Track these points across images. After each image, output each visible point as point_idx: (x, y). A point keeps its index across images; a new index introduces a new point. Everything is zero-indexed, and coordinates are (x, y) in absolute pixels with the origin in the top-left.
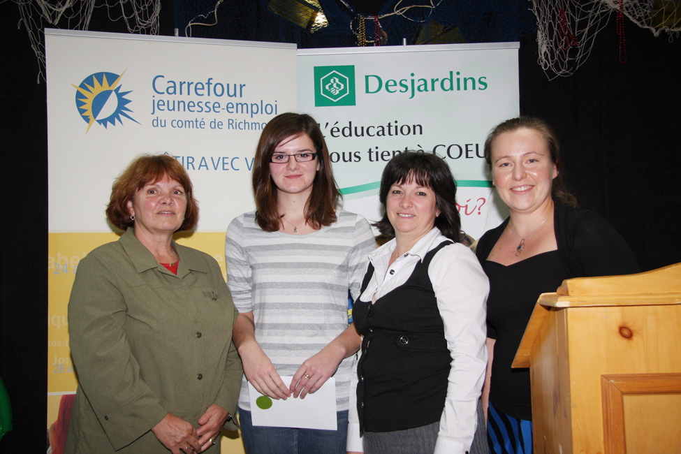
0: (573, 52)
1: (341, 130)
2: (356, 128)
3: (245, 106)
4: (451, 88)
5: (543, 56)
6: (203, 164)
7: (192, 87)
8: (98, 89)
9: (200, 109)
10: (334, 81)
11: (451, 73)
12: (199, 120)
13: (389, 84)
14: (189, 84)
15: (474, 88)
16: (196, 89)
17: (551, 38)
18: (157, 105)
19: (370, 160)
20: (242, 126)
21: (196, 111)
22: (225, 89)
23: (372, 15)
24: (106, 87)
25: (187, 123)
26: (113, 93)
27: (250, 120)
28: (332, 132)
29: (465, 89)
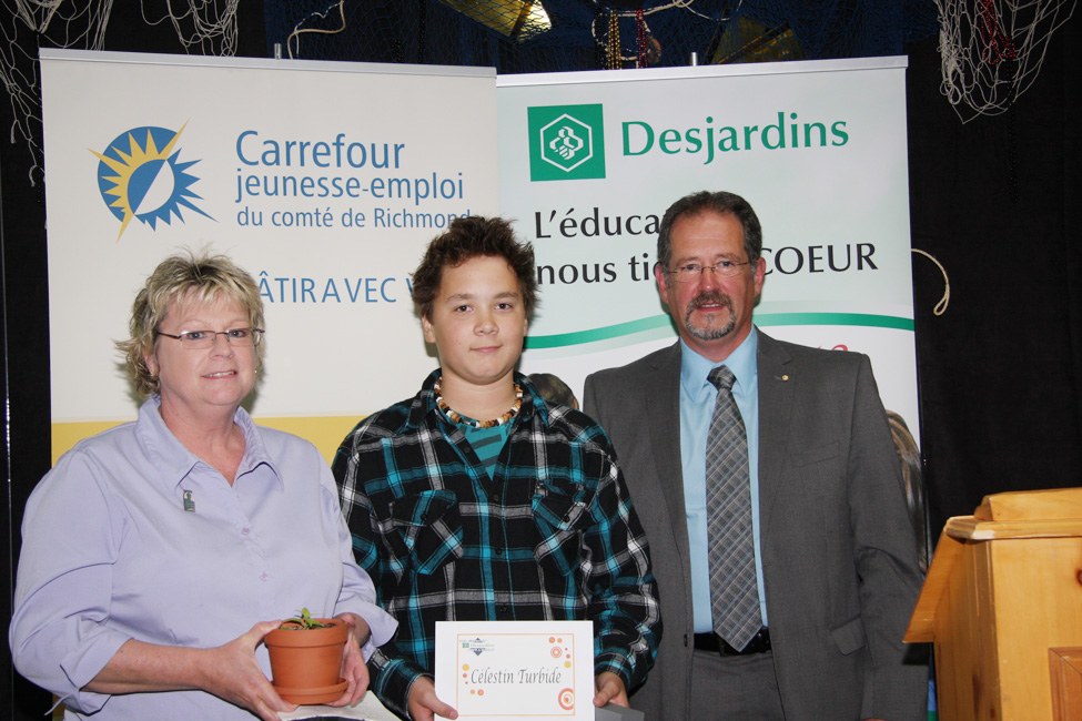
0: (1008, 69)
1: (579, 225)
2: (606, 220)
3: (404, 184)
4: (782, 144)
5: (950, 78)
6: (331, 291)
7: (308, 151)
8: (138, 158)
9: (324, 192)
10: (566, 133)
11: (781, 115)
12: (323, 211)
13: (667, 138)
14: (302, 147)
15: (823, 143)
16: (315, 154)
17: (965, 44)
18: (246, 186)
19: (634, 278)
20: (400, 220)
21: (316, 195)
22: (368, 154)
23: (632, 8)
24: (152, 153)
25: (301, 217)
26: (166, 165)
27: (414, 210)
28: (562, 227)
29: (808, 143)
